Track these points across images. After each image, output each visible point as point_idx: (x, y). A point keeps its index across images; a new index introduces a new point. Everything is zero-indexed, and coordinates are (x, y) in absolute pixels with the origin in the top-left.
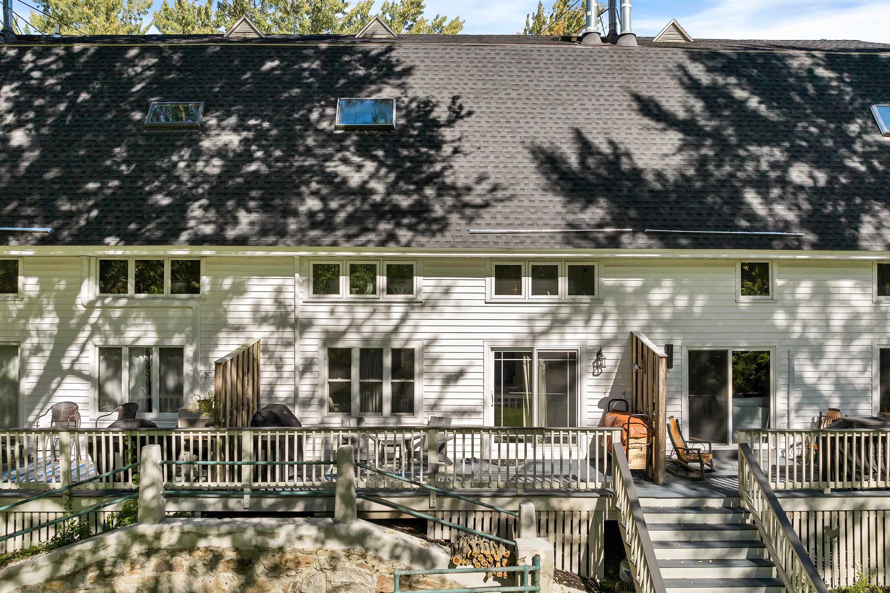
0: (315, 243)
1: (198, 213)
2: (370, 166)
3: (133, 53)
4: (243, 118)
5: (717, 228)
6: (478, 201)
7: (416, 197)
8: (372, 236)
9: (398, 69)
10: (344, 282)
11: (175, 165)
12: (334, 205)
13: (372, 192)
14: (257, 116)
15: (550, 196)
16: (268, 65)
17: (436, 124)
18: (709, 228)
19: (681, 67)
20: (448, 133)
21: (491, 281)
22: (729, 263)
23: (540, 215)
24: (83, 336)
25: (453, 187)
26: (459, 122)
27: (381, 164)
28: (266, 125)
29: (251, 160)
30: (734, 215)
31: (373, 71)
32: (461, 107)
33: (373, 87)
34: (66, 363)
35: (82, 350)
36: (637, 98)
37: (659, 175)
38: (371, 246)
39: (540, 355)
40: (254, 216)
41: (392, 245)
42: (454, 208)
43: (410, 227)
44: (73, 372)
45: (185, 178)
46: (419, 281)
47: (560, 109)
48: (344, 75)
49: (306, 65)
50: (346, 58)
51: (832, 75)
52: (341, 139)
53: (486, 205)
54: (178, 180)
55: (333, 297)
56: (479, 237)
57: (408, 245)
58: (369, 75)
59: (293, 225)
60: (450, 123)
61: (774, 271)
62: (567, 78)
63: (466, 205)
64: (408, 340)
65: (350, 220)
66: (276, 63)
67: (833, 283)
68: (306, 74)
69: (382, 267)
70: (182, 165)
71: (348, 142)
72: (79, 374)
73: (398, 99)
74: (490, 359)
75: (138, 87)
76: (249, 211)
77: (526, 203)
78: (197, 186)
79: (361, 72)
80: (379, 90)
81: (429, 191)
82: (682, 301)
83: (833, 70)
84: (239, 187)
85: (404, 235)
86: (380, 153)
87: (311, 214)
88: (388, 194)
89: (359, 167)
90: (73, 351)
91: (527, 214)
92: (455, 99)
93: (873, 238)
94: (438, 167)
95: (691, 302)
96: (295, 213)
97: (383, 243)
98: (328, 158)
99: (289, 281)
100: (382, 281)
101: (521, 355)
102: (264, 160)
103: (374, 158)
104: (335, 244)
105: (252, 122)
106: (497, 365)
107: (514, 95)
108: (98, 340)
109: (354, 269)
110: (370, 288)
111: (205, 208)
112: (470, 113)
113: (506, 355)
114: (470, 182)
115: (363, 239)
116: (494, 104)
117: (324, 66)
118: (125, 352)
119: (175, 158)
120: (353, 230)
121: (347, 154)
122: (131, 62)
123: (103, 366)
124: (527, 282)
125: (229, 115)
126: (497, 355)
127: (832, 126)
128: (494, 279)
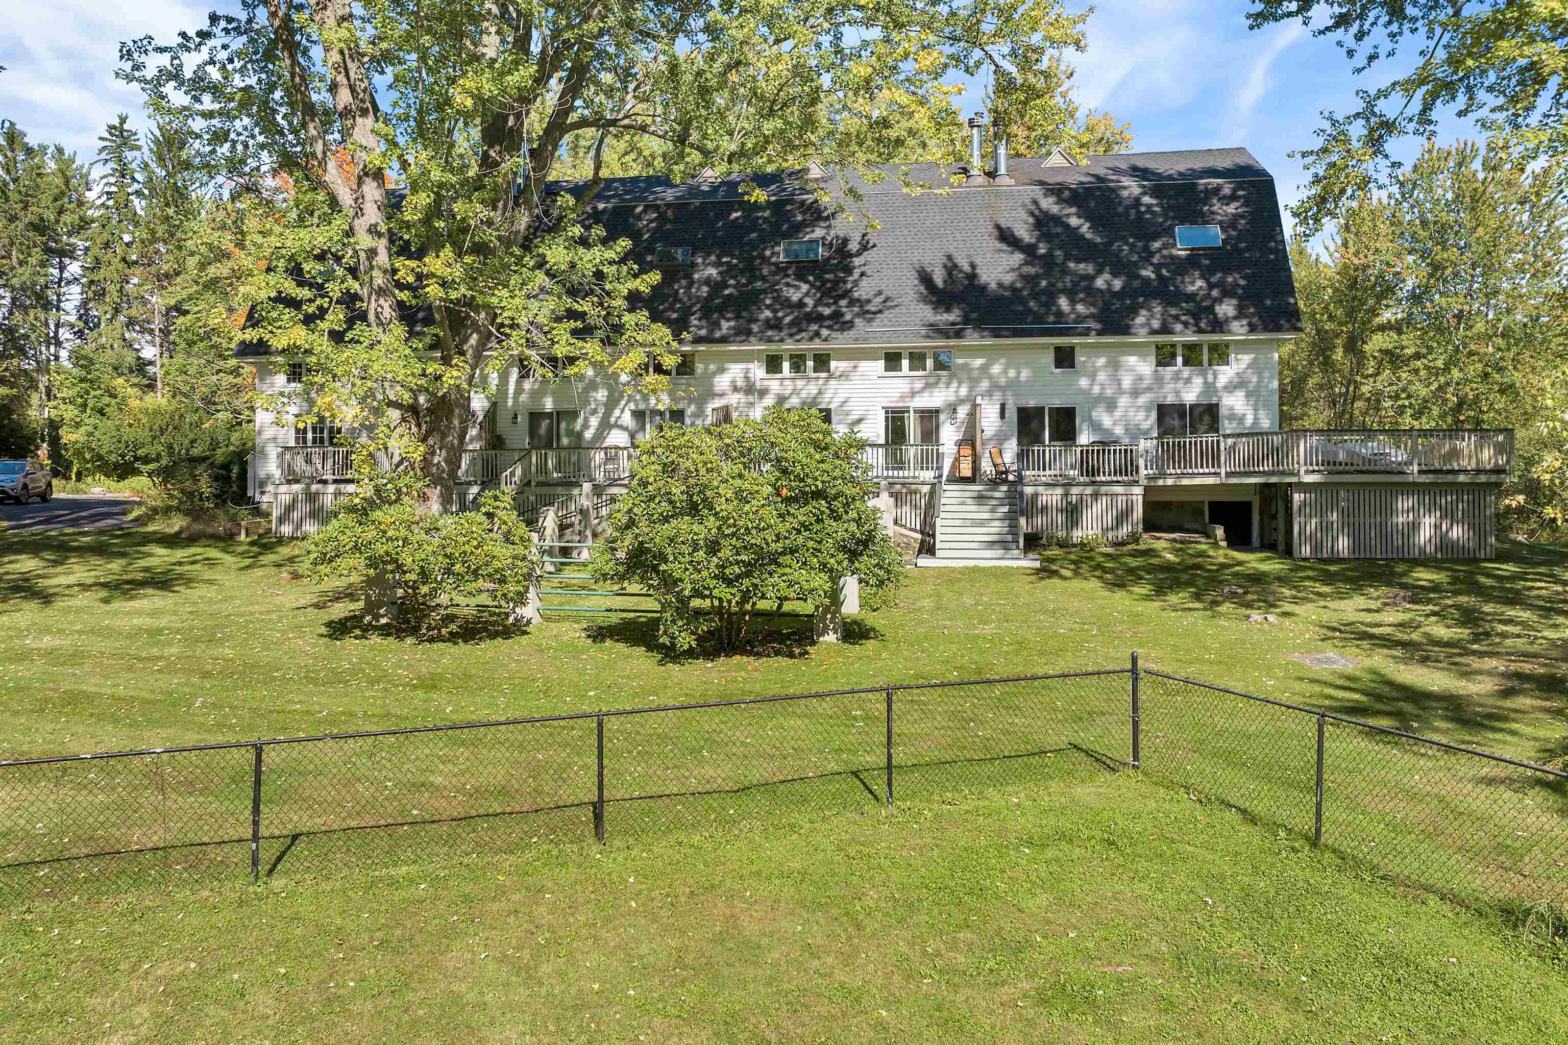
0: (770, 340)
1: (696, 322)
2: (805, 287)
3: (639, 209)
4: (719, 257)
5: (1032, 323)
6: (873, 309)
7: (833, 308)
8: (803, 334)
9: (825, 214)
10: (786, 365)
11: (677, 292)
12: (780, 314)
13: (805, 305)
14: (727, 256)
15: (921, 305)
16: (735, 215)
17: (851, 256)
18: (1027, 323)
19: (1035, 202)
20: (857, 261)
21: (881, 364)
22: (1044, 347)
23: (913, 318)
24: (623, 403)
25: (858, 300)
26: (866, 253)
27: (812, 286)
28: (735, 261)
29: (727, 287)
30: (1046, 314)
31: (808, 217)
32: (868, 242)
33: (808, 230)
34: (613, 420)
35: (622, 411)
36: (998, 227)
37: (1000, 285)
38: (803, 342)
39: (915, 412)
40: (732, 323)
41: (817, 340)
42: (858, 315)
43: (829, 328)
44: (616, 426)
45: (685, 299)
46: (833, 364)
47: (937, 241)
48: (787, 220)
49: (760, 214)
50: (789, 207)
51: (1154, 202)
52: (784, 270)
53: (880, 312)
54: (680, 301)
55: (779, 376)
56: (878, 335)
57: (826, 340)
58: (804, 220)
59: (755, 328)
60: (858, 254)
61: (1077, 351)
62: (946, 217)
63: (868, 312)
64: (829, 403)
65: (791, 324)
66: (739, 214)
67: (1123, 359)
68: (760, 221)
69: (810, 355)
70: (682, 291)
71: (790, 272)
72: (621, 427)
73: (824, 238)
74: (882, 414)
75: (646, 236)
76: (728, 320)
77: (905, 311)
78: (694, 305)
79: (799, 218)
80: (813, 231)
81: (843, 303)
82: (1012, 373)
83: (1156, 197)
84: (718, 305)
85: (825, 332)
86: (811, 278)
87: (767, 321)
88: (815, 306)
89: (798, 288)
90: (617, 412)
91: (904, 318)
92: (864, 235)
93: (1143, 326)
94: (849, 286)
95: (1019, 373)
96: (757, 320)
97: (811, 339)
98: (777, 283)
99: (751, 366)
100: (810, 364)
101: (903, 412)
102: (734, 287)
103: (807, 282)
104: (782, 341)
105: (725, 260)
106: (887, 418)
107: (905, 232)
108: (632, 406)
109: (791, 357)
110: (802, 368)
111: (700, 319)
112: (874, 246)
113: (893, 412)
114: (869, 296)
115: (798, 337)
116: (891, 240)
117: (773, 215)
118: (648, 412)
119: (676, 287)
120: (794, 330)
121: (789, 280)
122: (639, 218)
123: (634, 422)
124: (905, 363)
125: (709, 254)
126: (887, 412)
127: (1140, 244)
128: (883, 361)
